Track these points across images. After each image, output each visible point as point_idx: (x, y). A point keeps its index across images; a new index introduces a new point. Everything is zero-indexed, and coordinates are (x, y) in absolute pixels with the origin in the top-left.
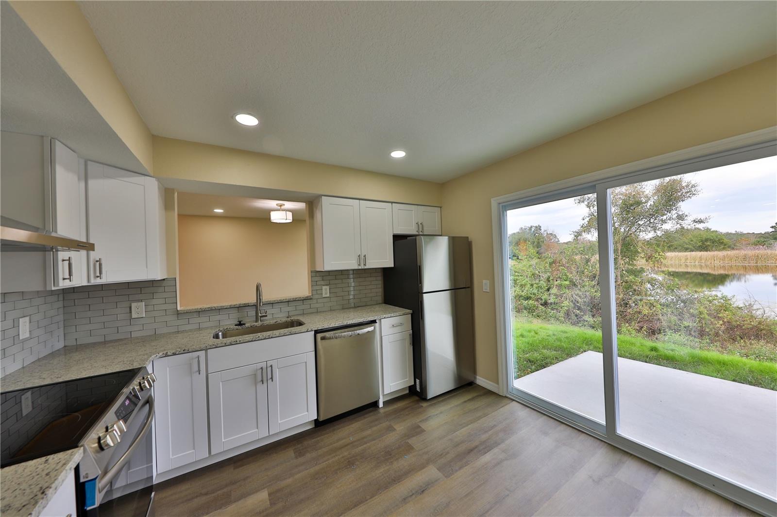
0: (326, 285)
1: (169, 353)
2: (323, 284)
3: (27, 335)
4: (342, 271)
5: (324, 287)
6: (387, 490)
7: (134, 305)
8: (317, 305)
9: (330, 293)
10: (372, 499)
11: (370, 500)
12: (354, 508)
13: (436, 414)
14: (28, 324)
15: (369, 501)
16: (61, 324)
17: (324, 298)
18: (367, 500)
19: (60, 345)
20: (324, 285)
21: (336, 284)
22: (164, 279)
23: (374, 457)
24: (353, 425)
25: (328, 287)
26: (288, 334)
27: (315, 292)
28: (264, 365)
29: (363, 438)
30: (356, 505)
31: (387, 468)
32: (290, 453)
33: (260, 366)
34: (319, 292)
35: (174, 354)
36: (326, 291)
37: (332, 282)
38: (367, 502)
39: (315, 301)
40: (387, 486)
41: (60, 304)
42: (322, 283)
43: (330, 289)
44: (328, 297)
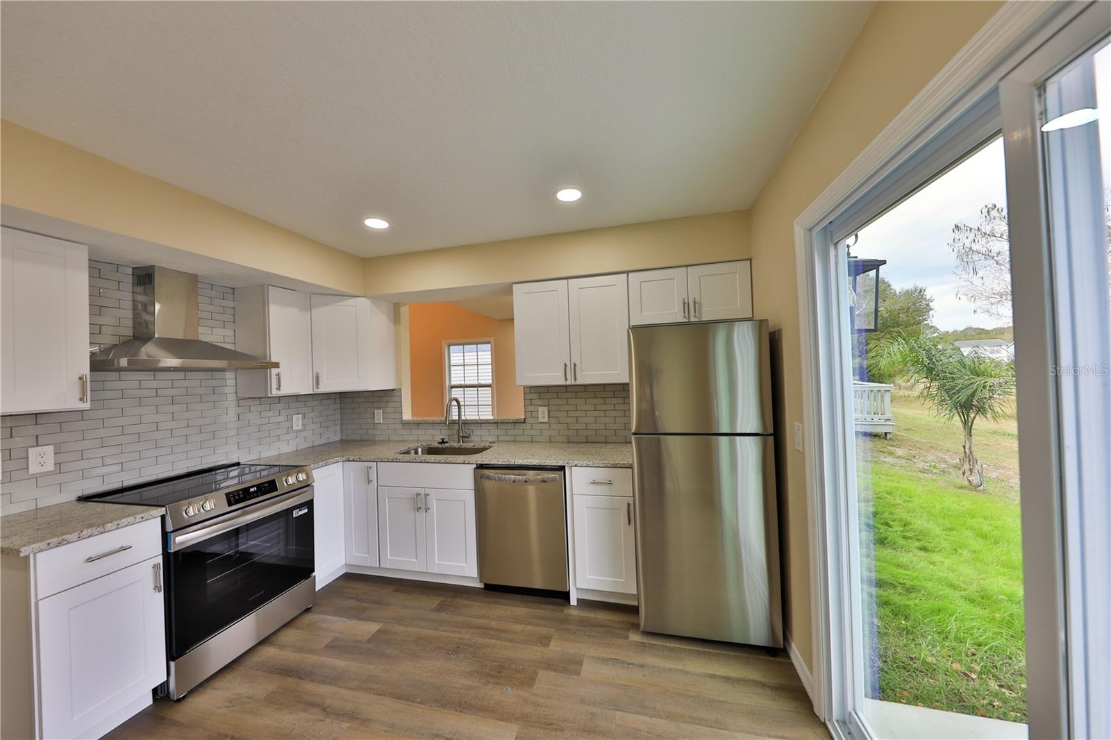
0: (544, 406)
1: (350, 459)
2: (540, 404)
3: (300, 427)
4: (548, 387)
5: (540, 409)
6: (441, 709)
7: (376, 411)
8: (533, 432)
9: (549, 417)
10: (419, 705)
11: (416, 705)
12: (396, 698)
13: (630, 662)
14: (301, 420)
15: (414, 704)
16: (339, 422)
17: (541, 423)
18: (413, 702)
19: (338, 438)
20: (541, 406)
21: (558, 405)
22: (393, 390)
23: (483, 662)
24: (515, 609)
25: (545, 409)
26: (443, 461)
27: (529, 414)
28: (422, 492)
29: (503, 631)
30: (400, 697)
31: (476, 685)
32: (435, 602)
33: (419, 491)
34: (534, 414)
35: (354, 461)
36: (543, 413)
37: (552, 402)
38: (412, 704)
39: (529, 426)
40: (446, 705)
41: (338, 406)
42: (539, 402)
43: (549, 412)
44: (546, 423)
